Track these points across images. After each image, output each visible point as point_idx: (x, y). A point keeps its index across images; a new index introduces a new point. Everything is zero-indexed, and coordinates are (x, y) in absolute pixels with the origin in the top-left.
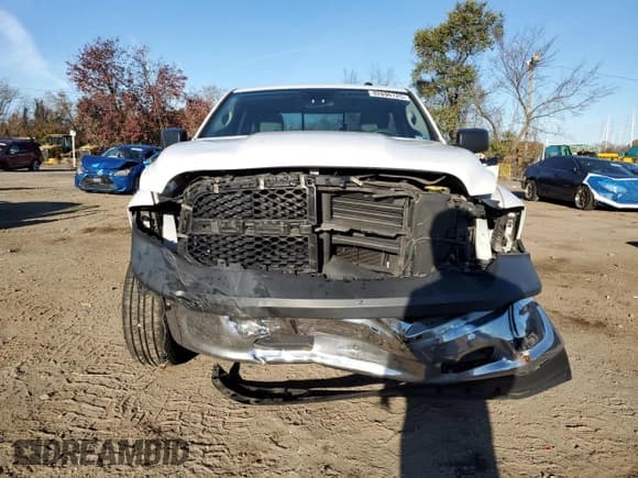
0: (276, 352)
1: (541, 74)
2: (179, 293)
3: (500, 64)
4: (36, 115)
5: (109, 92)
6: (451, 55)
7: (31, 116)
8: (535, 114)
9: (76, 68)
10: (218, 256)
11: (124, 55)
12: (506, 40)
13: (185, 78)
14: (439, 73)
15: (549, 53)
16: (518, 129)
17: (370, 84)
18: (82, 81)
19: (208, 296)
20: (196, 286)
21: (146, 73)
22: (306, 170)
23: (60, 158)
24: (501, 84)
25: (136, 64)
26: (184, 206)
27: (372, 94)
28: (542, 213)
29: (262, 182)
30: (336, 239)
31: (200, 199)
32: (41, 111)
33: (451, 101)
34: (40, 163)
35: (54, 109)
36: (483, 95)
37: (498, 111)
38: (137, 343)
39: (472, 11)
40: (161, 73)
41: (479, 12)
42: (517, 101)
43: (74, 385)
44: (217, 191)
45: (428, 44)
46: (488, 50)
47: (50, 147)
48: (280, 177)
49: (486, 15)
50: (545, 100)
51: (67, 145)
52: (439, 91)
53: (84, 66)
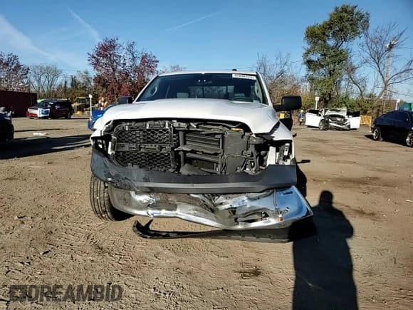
0: (158, 212)
1: (396, 54)
2: (110, 179)
3: (365, 47)
4: (72, 85)
5: (112, 71)
6: (331, 42)
7: (69, 86)
8: (391, 81)
9: (94, 57)
10: (129, 162)
11: (121, 48)
12: (371, 31)
13: (158, 61)
14: (322, 55)
15: (402, 38)
16: (378, 92)
17: (235, 70)
18: (96, 64)
19: (122, 181)
20: (117, 176)
21: (134, 58)
22: (170, 119)
23: (83, 111)
24: (367, 61)
25: (128, 53)
26: (113, 137)
27: (234, 76)
28: (380, 149)
29: (148, 125)
30: (188, 155)
31: (121, 133)
32: (74, 83)
33: (330, 73)
34: (71, 114)
35: (82, 81)
36: (353, 69)
37: (363, 80)
38: (96, 207)
39: (346, 12)
40: (143, 58)
41: (351, 13)
42: (377, 73)
43: (66, 226)
44: (127, 129)
45: (315, 36)
46: (357, 38)
47: (78, 104)
48: (157, 122)
49: (357, 14)
50: (398, 71)
51: (88, 103)
52: (322, 66)
53: (97, 55)
